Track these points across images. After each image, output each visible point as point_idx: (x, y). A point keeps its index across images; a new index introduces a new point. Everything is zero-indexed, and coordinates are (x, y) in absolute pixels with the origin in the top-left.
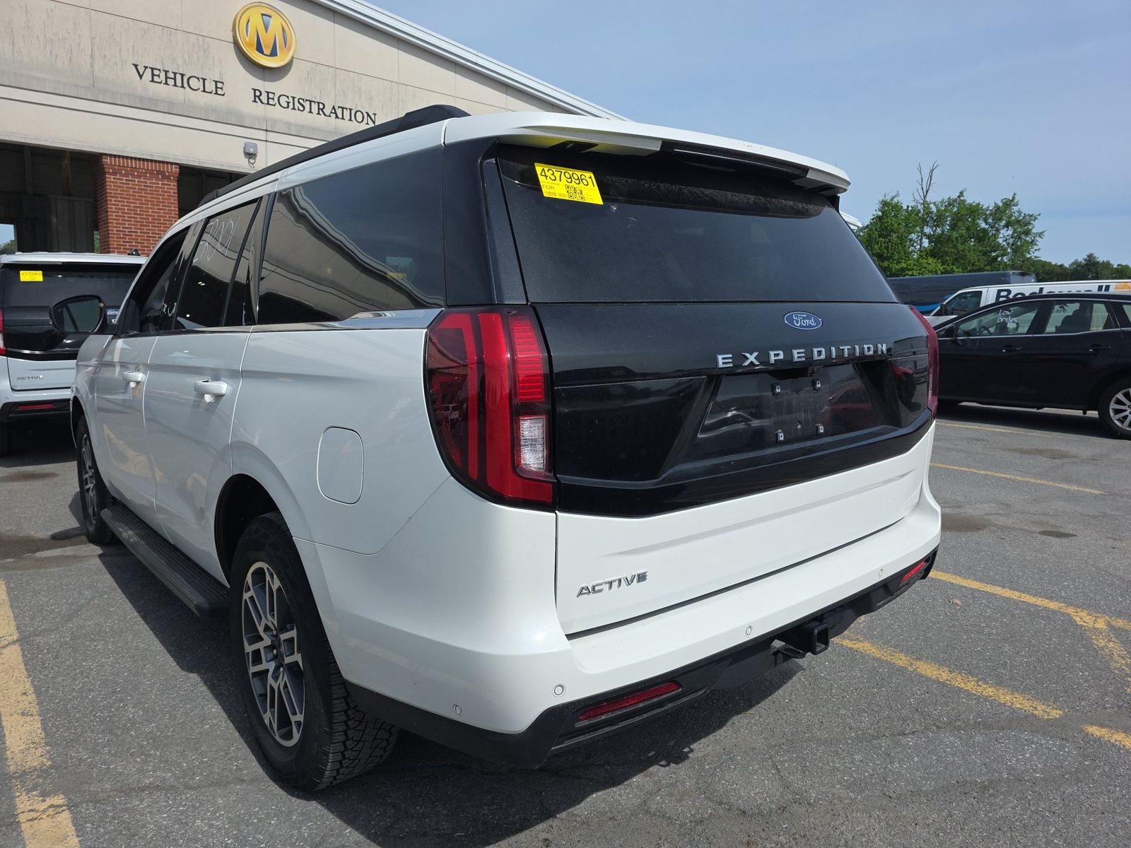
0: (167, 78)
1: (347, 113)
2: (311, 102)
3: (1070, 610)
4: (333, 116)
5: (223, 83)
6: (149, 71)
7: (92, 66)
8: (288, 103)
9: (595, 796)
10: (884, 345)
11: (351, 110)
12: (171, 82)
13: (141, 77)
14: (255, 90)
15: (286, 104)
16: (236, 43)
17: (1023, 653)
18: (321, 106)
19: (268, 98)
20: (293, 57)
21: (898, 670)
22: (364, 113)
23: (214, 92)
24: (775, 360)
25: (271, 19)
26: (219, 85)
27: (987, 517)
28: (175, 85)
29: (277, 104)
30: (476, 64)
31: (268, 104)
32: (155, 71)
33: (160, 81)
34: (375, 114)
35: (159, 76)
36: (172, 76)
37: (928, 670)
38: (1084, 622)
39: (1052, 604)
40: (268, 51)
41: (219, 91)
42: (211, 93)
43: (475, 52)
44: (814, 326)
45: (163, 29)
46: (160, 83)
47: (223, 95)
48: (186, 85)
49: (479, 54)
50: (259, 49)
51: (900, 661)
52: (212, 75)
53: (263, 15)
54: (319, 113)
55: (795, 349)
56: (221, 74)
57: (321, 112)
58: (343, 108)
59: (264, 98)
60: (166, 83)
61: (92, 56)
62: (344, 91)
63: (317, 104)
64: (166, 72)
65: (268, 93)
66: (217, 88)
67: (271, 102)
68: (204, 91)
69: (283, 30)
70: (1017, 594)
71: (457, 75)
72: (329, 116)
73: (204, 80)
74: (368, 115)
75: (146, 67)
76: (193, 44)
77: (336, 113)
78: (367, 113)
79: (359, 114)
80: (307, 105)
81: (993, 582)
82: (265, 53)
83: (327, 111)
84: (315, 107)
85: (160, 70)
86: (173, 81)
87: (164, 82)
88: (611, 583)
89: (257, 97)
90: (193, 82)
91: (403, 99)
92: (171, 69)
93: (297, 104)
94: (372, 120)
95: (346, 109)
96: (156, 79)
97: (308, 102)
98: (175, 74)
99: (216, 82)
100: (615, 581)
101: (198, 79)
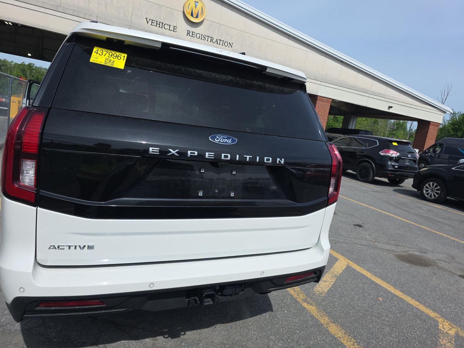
0: (157, 24)
1: (221, 42)
2: (208, 37)
3: (440, 320)
4: (216, 43)
5: (176, 27)
6: (151, 21)
7: (131, 18)
8: (200, 37)
9: (122, 342)
10: (283, 160)
11: (223, 41)
12: (158, 25)
13: (148, 23)
14: (188, 31)
15: (199, 37)
16: (184, 12)
17: (393, 335)
18: (212, 39)
19: (192, 34)
20: (204, 19)
21: (318, 325)
22: (228, 43)
23: (173, 30)
24: (190, 155)
25: (198, 4)
26: (175, 28)
27: (437, 261)
28: (159, 27)
29: (196, 37)
30: (277, 26)
31: (192, 36)
32: (153, 21)
33: (154, 25)
34: (232, 44)
35: (154, 23)
36: (159, 23)
37: (334, 329)
38: (444, 328)
39: (433, 314)
40: (195, 16)
41: (175, 30)
42: (172, 31)
43: (278, 21)
44: (229, 143)
45: (158, 6)
46: (154, 26)
47: (176, 32)
48: (163, 27)
49: (279, 22)
50: (192, 15)
51: (323, 321)
52: (173, 24)
53: (195, 2)
54: (211, 42)
55: (208, 152)
56: (176, 24)
57: (211, 41)
58: (220, 40)
59: (191, 34)
60: (156, 26)
61: (132, 14)
62: (222, 34)
63: (210, 38)
64: (157, 22)
65: (193, 32)
66: (174, 29)
67: (193, 36)
68: (169, 30)
69: (202, 8)
70: (417, 303)
71: (269, 30)
72: (215, 43)
73: (170, 25)
74: (230, 44)
75: (150, 19)
76: (168, 12)
77: (217, 42)
78: (229, 43)
79: (226, 43)
80: (207, 38)
81: (410, 294)
82: (194, 16)
83: (214, 41)
84: (209, 39)
85: (155, 21)
86: (159, 25)
87: (155, 25)
88: (69, 247)
89: (188, 34)
90: (166, 26)
91: (245, 38)
92: (159, 21)
93: (203, 37)
94: (231, 45)
95: (222, 40)
96: (153, 24)
97: (207, 37)
98: (160, 22)
99: (174, 27)
100: (73, 246)
101: (168, 25)
